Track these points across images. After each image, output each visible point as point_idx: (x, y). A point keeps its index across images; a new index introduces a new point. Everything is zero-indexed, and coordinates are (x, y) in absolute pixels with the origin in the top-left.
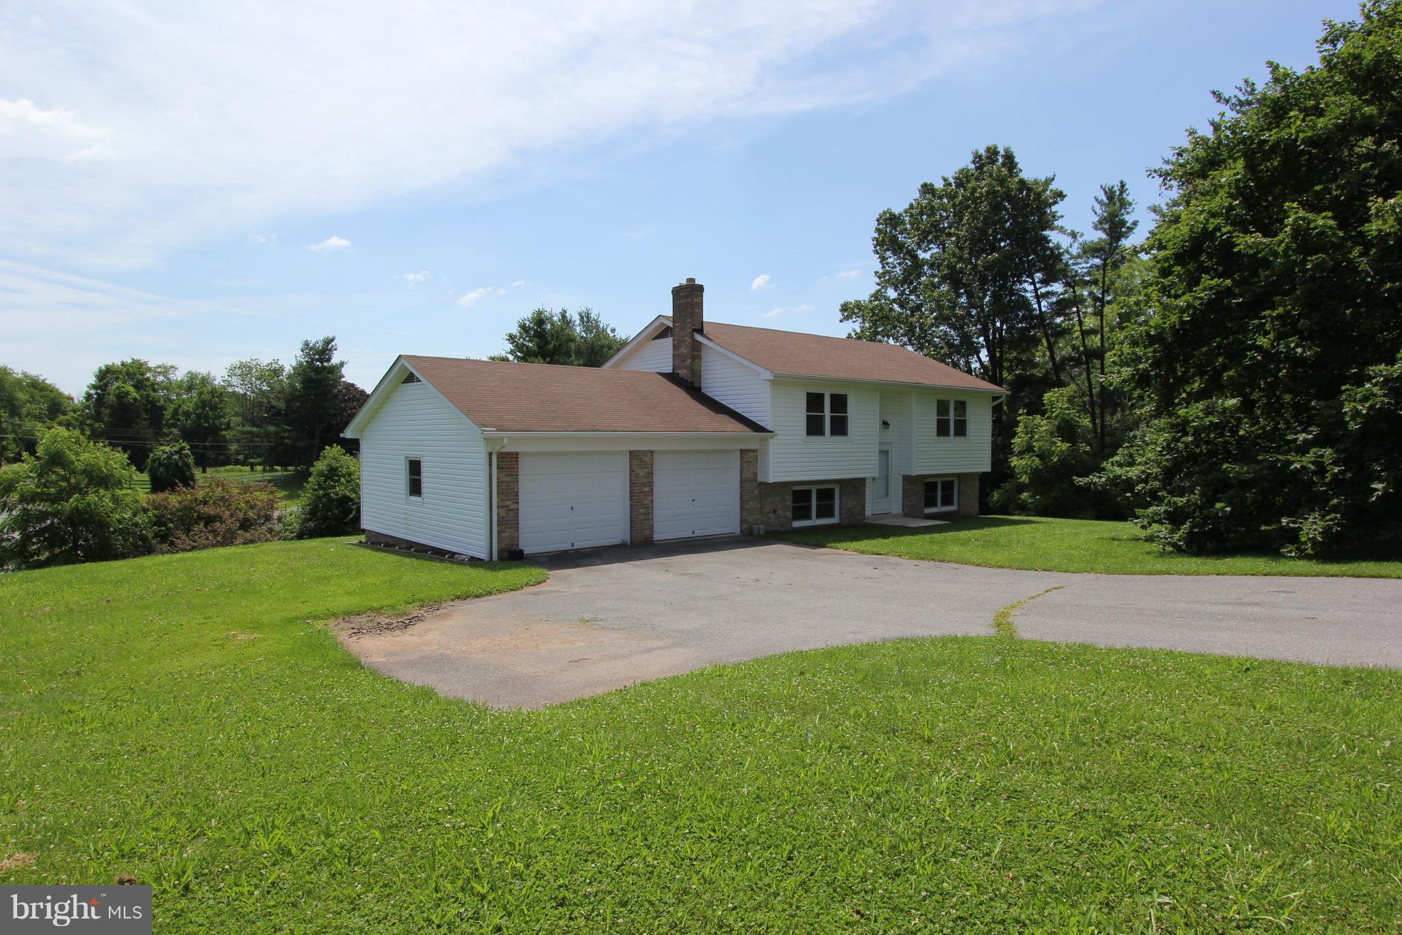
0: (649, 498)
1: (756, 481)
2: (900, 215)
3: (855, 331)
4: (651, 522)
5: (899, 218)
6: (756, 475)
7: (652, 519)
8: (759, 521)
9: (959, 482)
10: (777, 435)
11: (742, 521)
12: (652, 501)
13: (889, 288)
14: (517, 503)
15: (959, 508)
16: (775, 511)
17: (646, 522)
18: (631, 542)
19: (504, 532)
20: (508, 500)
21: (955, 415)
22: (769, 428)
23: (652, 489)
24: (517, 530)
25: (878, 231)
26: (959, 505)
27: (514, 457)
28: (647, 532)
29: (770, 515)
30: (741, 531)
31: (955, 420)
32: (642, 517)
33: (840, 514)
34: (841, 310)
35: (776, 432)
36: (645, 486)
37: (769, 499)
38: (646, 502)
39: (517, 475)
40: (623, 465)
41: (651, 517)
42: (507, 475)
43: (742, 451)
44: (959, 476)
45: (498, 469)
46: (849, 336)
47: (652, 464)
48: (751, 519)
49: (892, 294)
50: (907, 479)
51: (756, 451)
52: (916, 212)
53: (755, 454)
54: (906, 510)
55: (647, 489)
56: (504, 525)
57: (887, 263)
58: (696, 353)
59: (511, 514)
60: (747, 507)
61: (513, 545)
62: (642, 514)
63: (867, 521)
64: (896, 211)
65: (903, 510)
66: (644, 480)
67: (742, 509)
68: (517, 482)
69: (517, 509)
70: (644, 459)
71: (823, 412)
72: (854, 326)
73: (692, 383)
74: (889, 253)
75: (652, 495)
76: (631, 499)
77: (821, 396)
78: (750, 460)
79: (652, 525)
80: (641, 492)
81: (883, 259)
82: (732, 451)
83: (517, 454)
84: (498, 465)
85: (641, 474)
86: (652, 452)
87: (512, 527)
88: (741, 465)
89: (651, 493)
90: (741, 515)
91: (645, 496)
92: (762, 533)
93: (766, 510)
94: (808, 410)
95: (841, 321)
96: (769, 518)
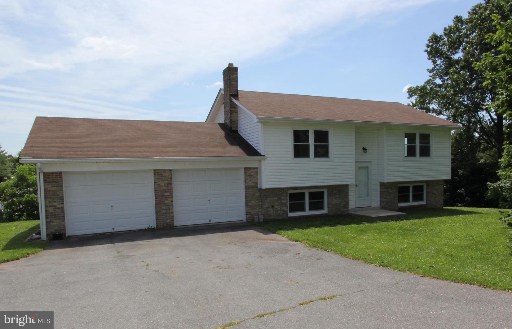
0: (170, 199)
1: (258, 187)
2: (441, 36)
3: (412, 102)
4: (171, 215)
5: (440, 38)
6: (257, 183)
7: (173, 213)
8: (260, 213)
9: (427, 186)
10: (267, 158)
11: (247, 213)
12: (172, 201)
13: (437, 78)
14: (63, 204)
15: (427, 202)
16: (273, 207)
17: (168, 215)
18: (157, 228)
19: (53, 222)
20: (55, 202)
21: (420, 143)
22: (262, 153)
23: (172, 194)
24: (64, 220)
25: (428, 46)
26: (427, 201)
27: (59, 175)
28: (169, 221)
29: (269, 209)
30: (246, 220)
31: (420, 146)
32: (164, 211)
33: (328, 208)
34: (408, 92)
35: (266, 156)
36: (166, 192)
37: (268, 199)
38: (166, 202)
39: (62, 186)
40: (150, 179)
41: (171, 211)
42: (53, 187)
43: (245, 169)
44: (427, 182)
45: (44, 182)
46: (409, 105)
47: (171, 178)
48: (253, 212)
49: (438, 81)
50: (382, 185)
51: (257, 168)
52: (449, 32)
53: (256, 170)
54: (383, 204)
55: (168, 194)
56: (52, 217)
57: (437, 65)
58: (233, 109)
59: (58, 211)
60: (250, 204)
61: (61, 230)
62: (163, 209)
63: (350, 212)
64: (438, 34)
65: (380, 205)
66: (165, 188)
67: (247, 205)
68: (62, 190)
69: (63, 208)
70: (166, 174)
71: (308, 142)
72: (414, 99)
73: (231, 128)
74: (437, 59)
75: (172, 197)
76: (155, 200)
77: (306, 133)
78: (252, 174)
79: (173, 217)
80: (162, 196)
81: (434, 62)
82: (241, 168)
83: (61, 173)
84: (44, 180)
85: (163, 184)
86: (171, 170)
87: (59, 219)
88: (245, 178)
89: (171, 196)
90: (246, 209)
91: (166, 198)
92: (261, 220)
93: (266, 206)
94: (294, 142)
95: (408, 98)
96: (269, 211)
